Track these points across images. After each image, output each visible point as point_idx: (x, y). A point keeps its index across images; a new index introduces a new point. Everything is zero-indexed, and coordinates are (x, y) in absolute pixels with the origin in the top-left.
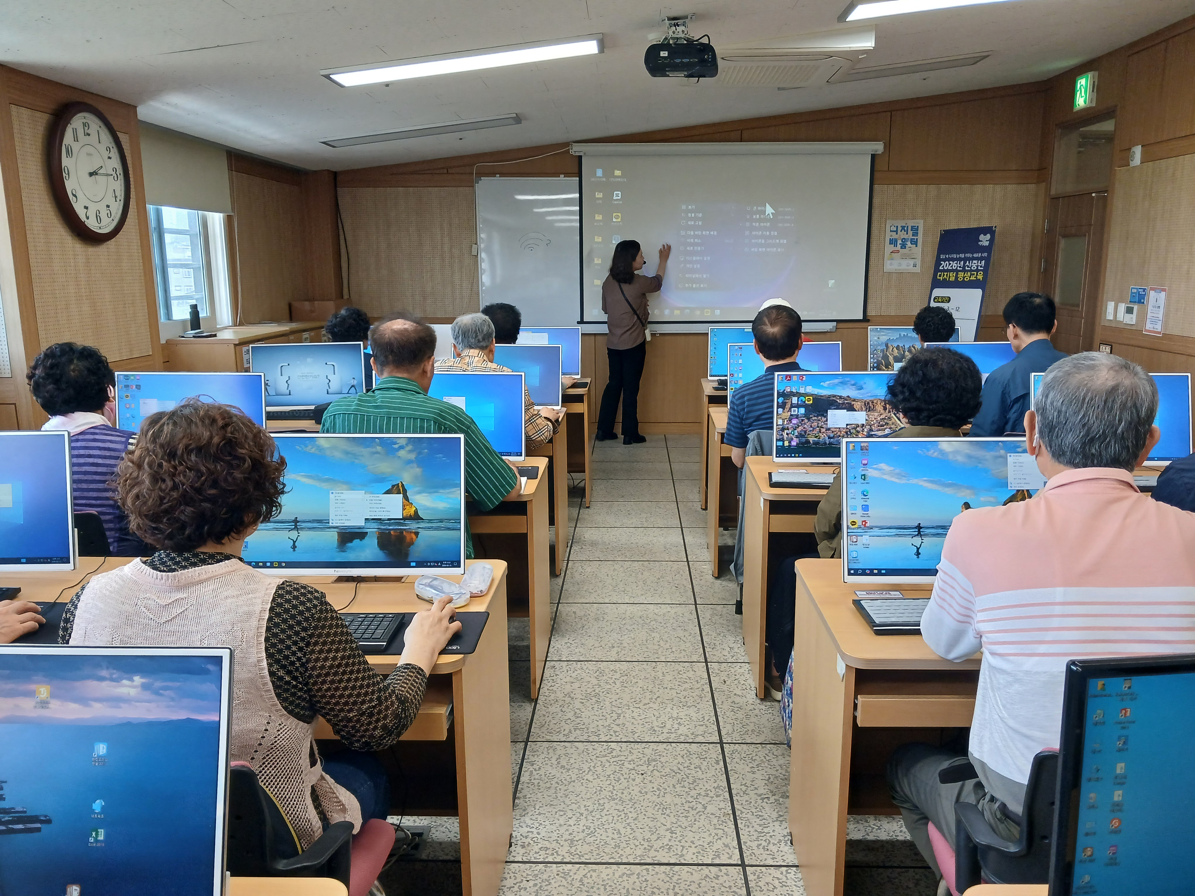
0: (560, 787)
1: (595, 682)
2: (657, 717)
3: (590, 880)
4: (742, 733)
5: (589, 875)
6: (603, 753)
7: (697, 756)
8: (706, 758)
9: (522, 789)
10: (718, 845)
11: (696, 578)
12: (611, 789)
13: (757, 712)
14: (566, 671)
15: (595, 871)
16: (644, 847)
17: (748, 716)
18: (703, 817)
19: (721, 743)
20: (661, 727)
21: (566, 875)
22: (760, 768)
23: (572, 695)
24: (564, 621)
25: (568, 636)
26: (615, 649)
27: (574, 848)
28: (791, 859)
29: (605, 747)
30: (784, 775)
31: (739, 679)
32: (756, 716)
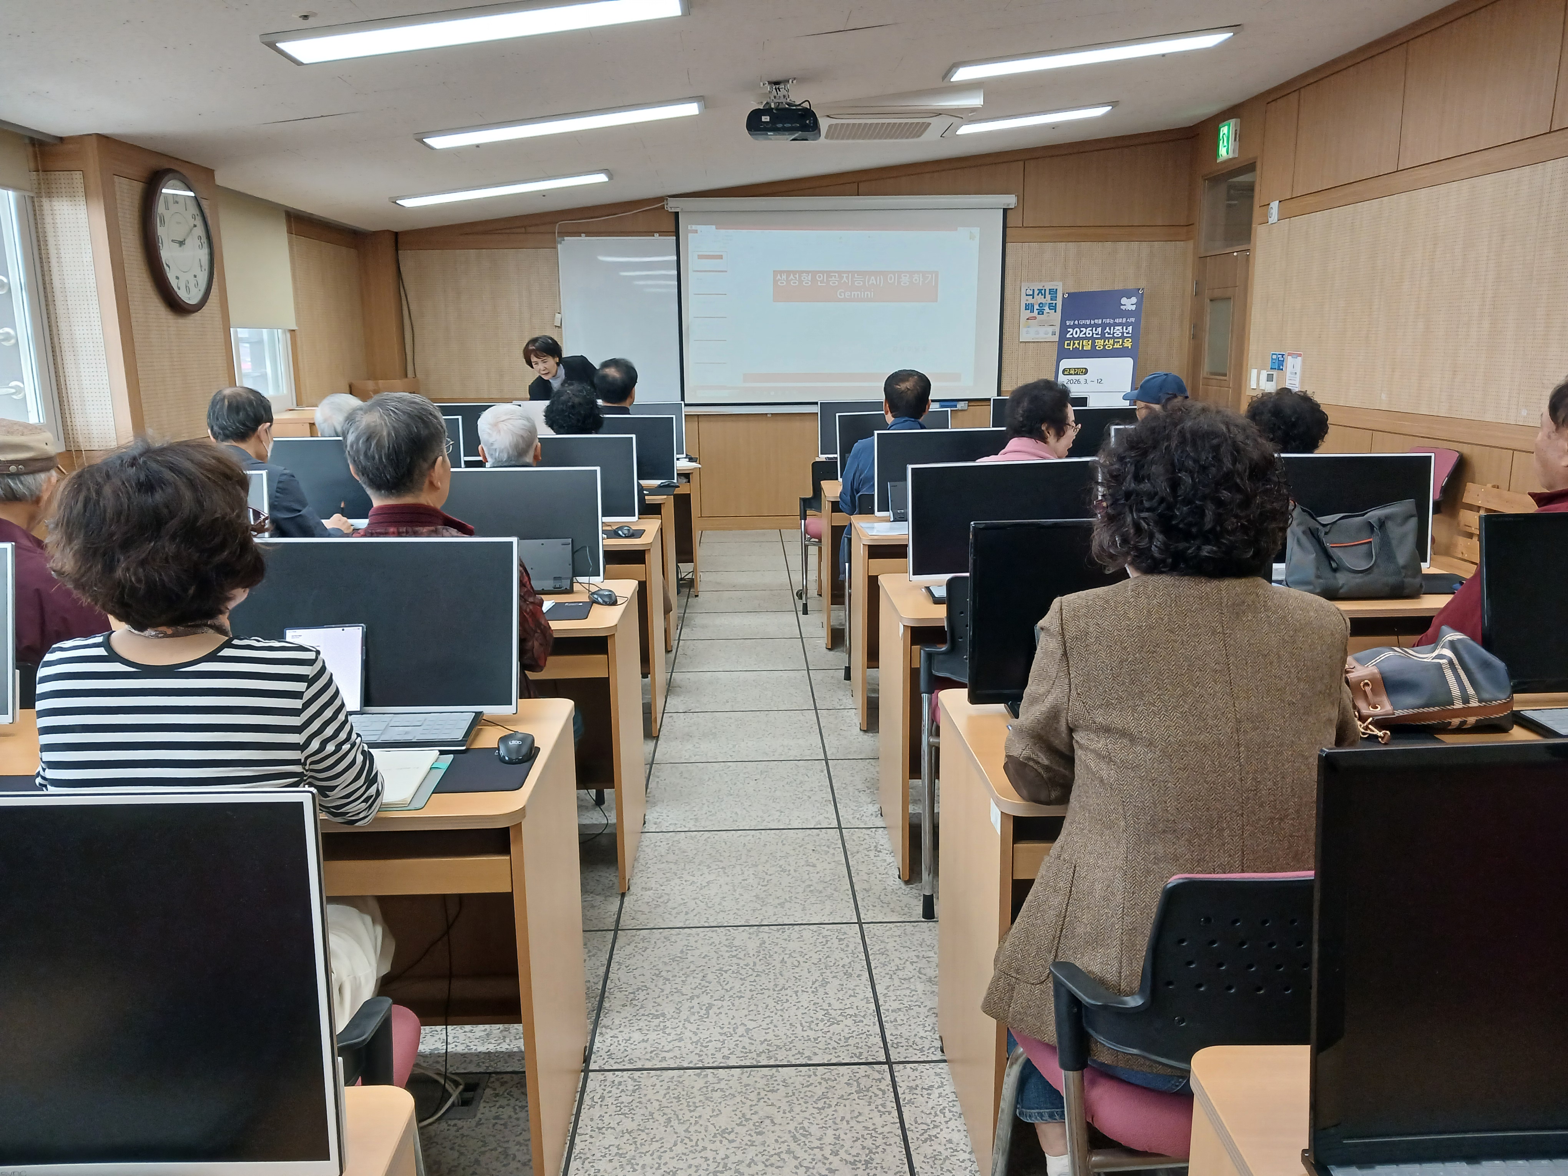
0: (684, 789)
1: (711, 725)
2: (770, 746)
3: (713, 840)
4: (845, 753)
7: (804, 768)
8: (812, 768)
9: (650, 792)
11: (810, 651)
12: (729, 789)
13: (858, 739)
14: (680, 719)
15: (716, 835)
16: (757, 820)
17: (851, 742)
18: (808, 803)
19: (826, 760)
20: (773, 751)
22: (859, 774)
24: (679, 685)
25: (683, 695)
27: (698, 823)
29: (721, 765)
31: (847, 720)
32: (859, 742)
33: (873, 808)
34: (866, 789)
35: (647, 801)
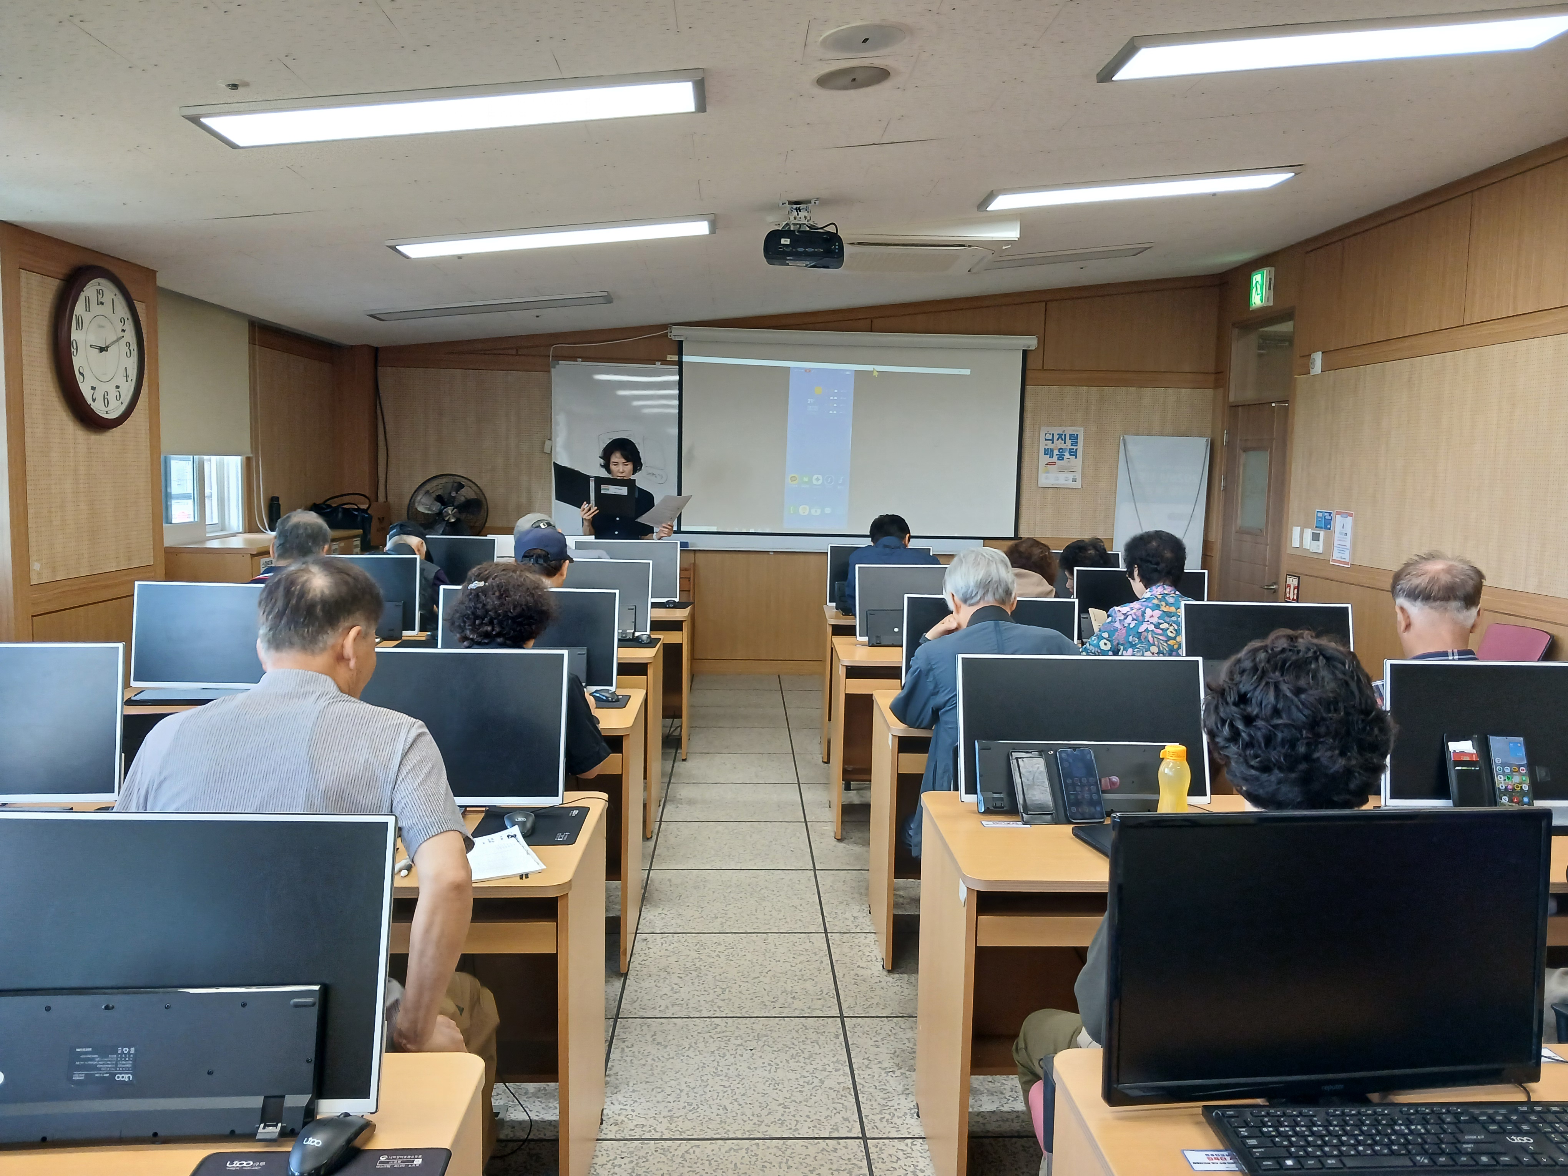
0: (657, 1064)
1: (694, 955)
2: (768, 992)
3: (693, 1156)
4: (865, 1007)
5: (691, 1151)
6: (706, 1029)
7: (814, 1030)
8: (824, 1032)
9: (613, 1066)
10: (838, 1118)
11: (816, 841)
12: (715, 1064)
13: (883, 984)
14: (660, 945)
15: (698, 1147)
16: (753, 1122)
17: (872, 989)
18: (819, 1092)
19: (842, 1017)
20: (772, 1002)
21: (665, 1151)
22: (885, 1042)
23: (669, 970)
24: (657, 890)
25: (661, 906)
26: (719, 920)
27: (674, 1125)
28: (917, 1131)
29: (707, 1023)
30: (912, 1048)
31: (864, 951)
32: (883, 988)
33: (906, 1104)
34: (895, 1069)
35: (607, 1083)
